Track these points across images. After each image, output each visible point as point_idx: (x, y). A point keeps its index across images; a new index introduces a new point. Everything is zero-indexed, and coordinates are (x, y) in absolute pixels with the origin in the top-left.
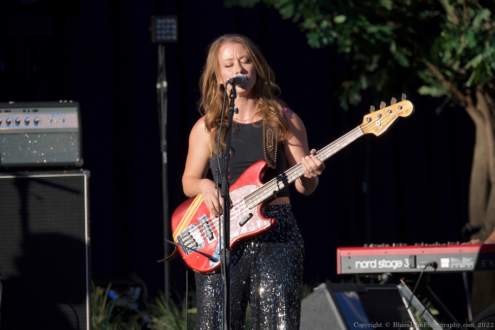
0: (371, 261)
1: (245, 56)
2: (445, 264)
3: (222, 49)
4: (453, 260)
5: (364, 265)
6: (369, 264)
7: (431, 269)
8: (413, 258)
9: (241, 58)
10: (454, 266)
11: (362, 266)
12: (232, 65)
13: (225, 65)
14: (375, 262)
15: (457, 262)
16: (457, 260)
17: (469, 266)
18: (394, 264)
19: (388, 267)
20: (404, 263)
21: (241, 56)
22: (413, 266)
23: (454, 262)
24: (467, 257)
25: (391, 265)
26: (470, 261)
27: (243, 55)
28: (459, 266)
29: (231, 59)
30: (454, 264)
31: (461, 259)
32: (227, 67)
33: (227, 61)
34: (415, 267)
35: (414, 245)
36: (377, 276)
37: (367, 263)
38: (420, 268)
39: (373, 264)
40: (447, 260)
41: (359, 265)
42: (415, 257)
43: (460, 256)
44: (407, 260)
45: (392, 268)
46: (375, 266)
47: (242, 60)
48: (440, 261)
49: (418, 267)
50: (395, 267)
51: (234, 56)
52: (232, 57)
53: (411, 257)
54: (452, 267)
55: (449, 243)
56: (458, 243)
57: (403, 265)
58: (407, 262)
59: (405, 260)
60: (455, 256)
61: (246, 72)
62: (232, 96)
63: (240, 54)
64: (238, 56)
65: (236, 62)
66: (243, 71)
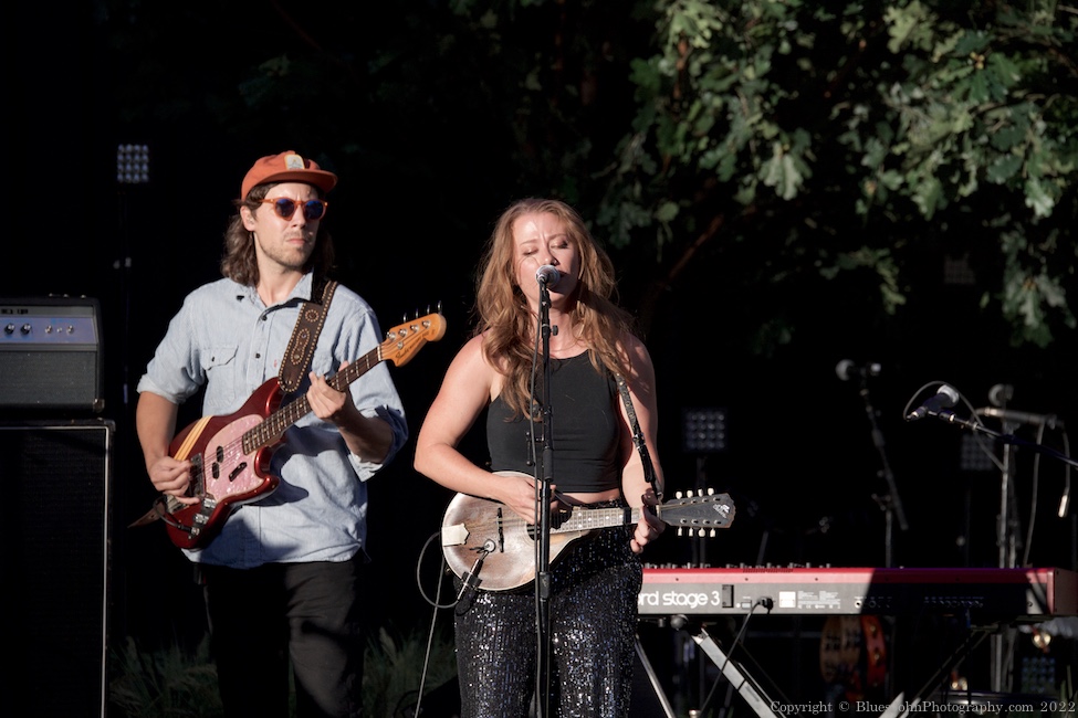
0: (649, 593)
1: (559, 235)
2: (787, 602)
3: (517, 224)
4: (802, 595)
6: (646, 598)
7: (762, 610)
8: (729, 589)
9: (552, 238)
10: (804, 606)
12: (536, 251)
13: (525, 251)
14: (657, 596)
15: (810, 599)
16: (809, 595)
17: (831, 607)
18: (692, 599)
19: (681, 604)
20: (711, 597)
21: (550, 235)
22: (729, 605)
23: (804, 599)
24: (828, 591)
25: (687, 602)
26: (833, 597)
27: (554, 233)
28: (813, 606)
29: (534, 241)
30: (804, 603)
31: (817, 594)
32: (528, 254)
33: (527, 245)
34: (732, 606)
35: (725, 567)
36: (657, 620)
38: (742, 606)
39: (653, 599)
40: (792, 595)
42: (732, 587)
43: (815, 589)
44: (717, 594)
45: (689, 606)
46: (657, 603)
47: (555, 242)
48: (778, 597)
49: (738, 605)
50: (694, 605)
51: (539, 236)
52: (536, 237)
53: (724, 587)
54: (800, 607)
55: (791, 564)
56: (808, 565)
57: (709, 602)
58: (717, 597)
59: (714, 593)
60: (806, 588)
61: (558, 263)
62: (544, 303)
63: (550, 232)
64: (547, 236)
65: (542, 247)
66: (554, 262)
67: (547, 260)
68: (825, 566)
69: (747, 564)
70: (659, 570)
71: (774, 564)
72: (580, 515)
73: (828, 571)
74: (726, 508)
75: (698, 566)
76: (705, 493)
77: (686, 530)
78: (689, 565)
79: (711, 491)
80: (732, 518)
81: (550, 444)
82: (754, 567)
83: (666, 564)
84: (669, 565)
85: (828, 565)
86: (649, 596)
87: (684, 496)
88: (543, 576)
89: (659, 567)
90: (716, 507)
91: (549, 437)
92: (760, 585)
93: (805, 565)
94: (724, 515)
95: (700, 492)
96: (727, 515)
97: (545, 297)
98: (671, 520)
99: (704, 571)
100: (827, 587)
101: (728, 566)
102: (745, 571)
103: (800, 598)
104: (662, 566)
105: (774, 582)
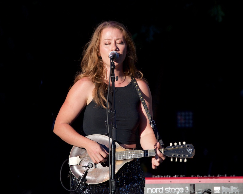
0: (159, 188)
1: (120, 39)
2: (217, 191)
3: (104, 31)
4: (223, 188)
5: (154, 190)
6: (158, 190)
8: (193, 186)
9: (118, 39)
10: (224, 193)
11: (152, 191)
12: (110, 44)
13: (105, 43)
14: (162, 189)
15: (226, 190)
16: (226, 188)
17: (236, 193)
18: (177, 190)
19: (173, 192)
20: (185, 189)
21: (117, 38)
23: (224, 190)
24: (234, 186)
25: (175, 191)
26: (236, 189)
29: (110, 39)
31: (229, 187)
32: (106, 44)
33: (106, 41)
34: (194, 193)
37: (156, 189)
38: (198, 193)
40: (219, 188)
41: (150, 190)
43: (228, 185)
44: (188, 188)
45: (176, 193)
46: (162, 191)
47: (118, 41)
48: (213, 189)
49: (196, 192)
50: (178, 193)
51: (112, 38)
52: (111, 38)
53: (191, 185)
54: (222, 193)
55: (219, 175)
56: (226, 175)
57: (184, 191)
58: (188, 189)
59: (186, 187)
60: (225, 185)
61: (119, 50)
62: (112, 67)
63: (117, 37)
64: (115, 38)
65: (113, 42)
66: (117, 49)
67: (114, 48)
68: (233, 176)
69: (200, 175)
70: (163, 178)
71: (211, 175)
72: (129, 152)
73: (234, 178)
74: (191, 150)
75: (179, 176)
76: (182, 144)
77: (174, 159)
78: (176, 176)
79: (184, 143)
80: (194, 154)
81: (115, 126)
82: (203, 176)
83: (166, 176)
84: (167, 176)
85: (234, 175)
86: (159, 189)
87: (173, 145)
88: (113, 181)
89: (163, 177)
90: (187, 150)
91: (114, 123)
92: (206, 184)
93: (224, 175)
94: (190, 153)
95: (180, 143)
96: (192, 153)
97: (112, 64)
98: (168, 155)
99: (182, 178)
100: (234, 185)
101: (192, 176)
102: (199, 178)
103: (222, 189)
104: (165, 176)
105: (211, 182)
